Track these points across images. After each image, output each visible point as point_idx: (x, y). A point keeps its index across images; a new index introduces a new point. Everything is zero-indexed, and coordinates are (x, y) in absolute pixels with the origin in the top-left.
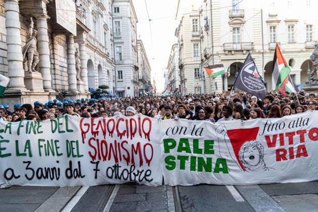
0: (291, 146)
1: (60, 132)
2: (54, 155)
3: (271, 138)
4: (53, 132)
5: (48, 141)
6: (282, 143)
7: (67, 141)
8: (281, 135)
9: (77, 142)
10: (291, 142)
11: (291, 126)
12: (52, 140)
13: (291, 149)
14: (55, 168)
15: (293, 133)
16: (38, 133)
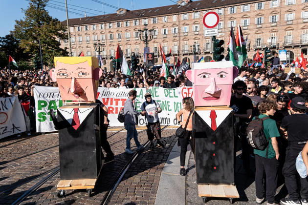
0: (117, 106)
1: (170, 97)
2: (166, 110)
3: (106, 100)
4: (166, 96)
5: (163, 102)
6: (111, 104)
7: (175, 103)
8: (112, 99)
9: (180, 103)
10: (117, 104)
11: (118, 95)
12: (165, 101)
13: (117, 108)
14: (167, 118)
15: (119, 100)
16: (156, 96)
